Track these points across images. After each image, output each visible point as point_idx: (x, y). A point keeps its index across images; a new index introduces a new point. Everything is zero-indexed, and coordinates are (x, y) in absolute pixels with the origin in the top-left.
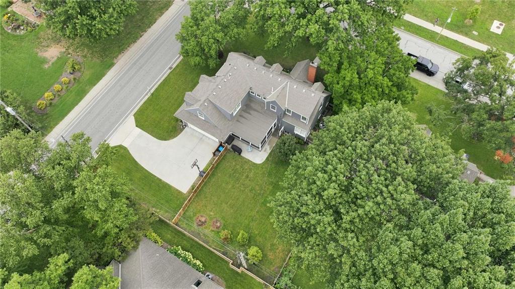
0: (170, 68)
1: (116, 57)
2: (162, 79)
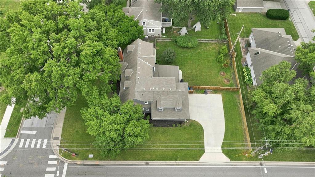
0: (147, 164)
2: (159, 163)
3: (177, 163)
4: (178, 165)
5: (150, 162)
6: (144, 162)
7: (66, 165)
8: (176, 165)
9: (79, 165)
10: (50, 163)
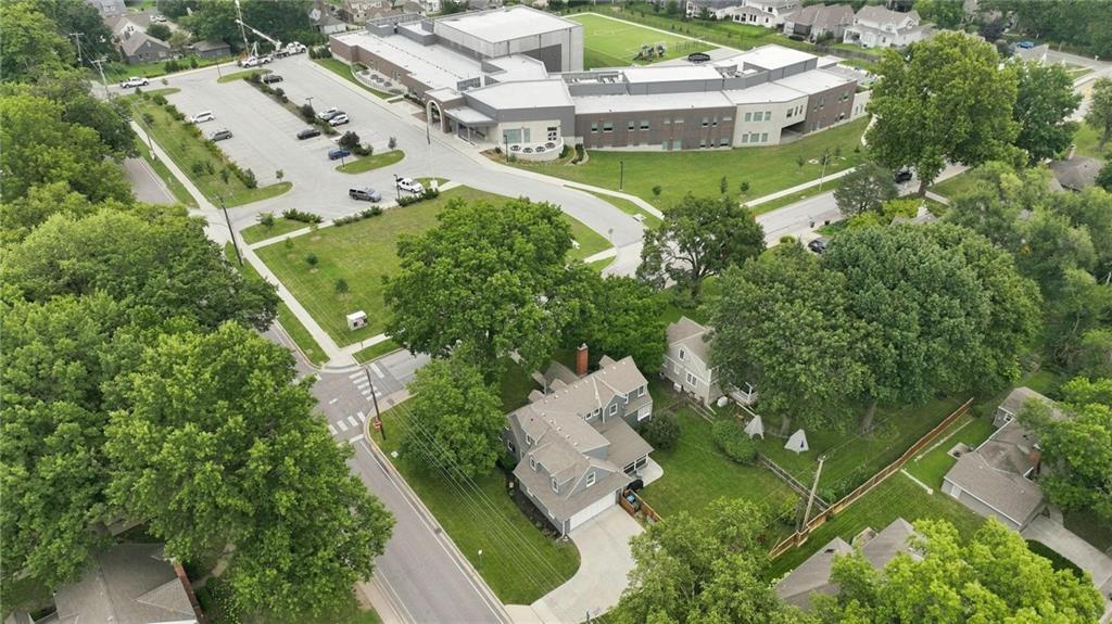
0: (437, 531)
1: (357, 604)
2: (451, 547)
3: (472, 573)
4: (471, 577)
5: (444, 535)
6: (438, 525)
7: (361, 436)
8: (468, 574)
9: (372, 451)
10: (350, 418)
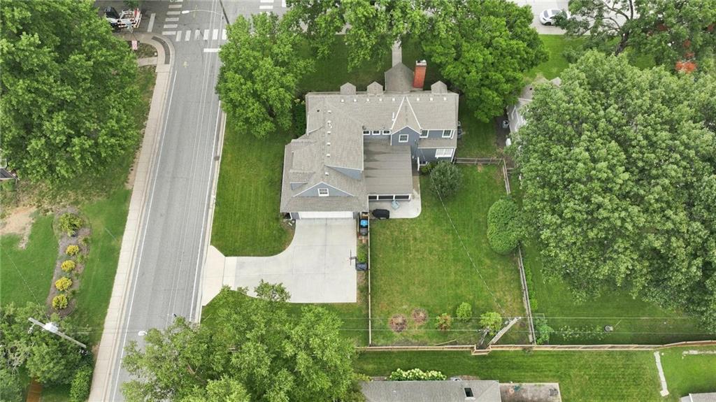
0: (216, 158)
2: (215, 177)
3: (211, 207)
5: (218, 164)
8: (209, 205)
